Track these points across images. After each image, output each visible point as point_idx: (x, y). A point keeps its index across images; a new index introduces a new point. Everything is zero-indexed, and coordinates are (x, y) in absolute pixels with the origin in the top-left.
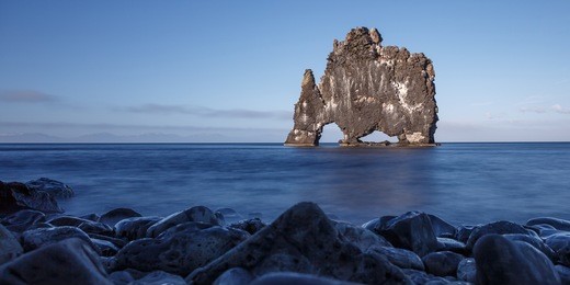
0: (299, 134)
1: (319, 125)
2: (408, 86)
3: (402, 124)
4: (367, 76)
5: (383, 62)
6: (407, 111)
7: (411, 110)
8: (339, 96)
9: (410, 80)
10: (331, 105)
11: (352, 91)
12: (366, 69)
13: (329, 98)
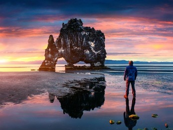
0: (47, 62)
1: (56, 59)
2: (94, 43)
3: (93, 58)
4: (77, 39)
5: (84, 33)
6: (95, 53)
7: (96, 53)
8: (65, 46)
9: (96, 41)
10: (61, 50)
11: (71, 45)
12: (77, 36)
13: (60, 47)
